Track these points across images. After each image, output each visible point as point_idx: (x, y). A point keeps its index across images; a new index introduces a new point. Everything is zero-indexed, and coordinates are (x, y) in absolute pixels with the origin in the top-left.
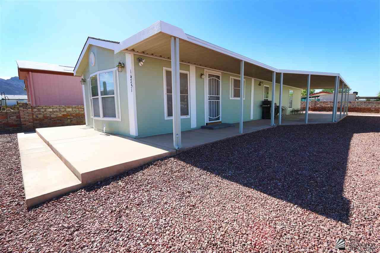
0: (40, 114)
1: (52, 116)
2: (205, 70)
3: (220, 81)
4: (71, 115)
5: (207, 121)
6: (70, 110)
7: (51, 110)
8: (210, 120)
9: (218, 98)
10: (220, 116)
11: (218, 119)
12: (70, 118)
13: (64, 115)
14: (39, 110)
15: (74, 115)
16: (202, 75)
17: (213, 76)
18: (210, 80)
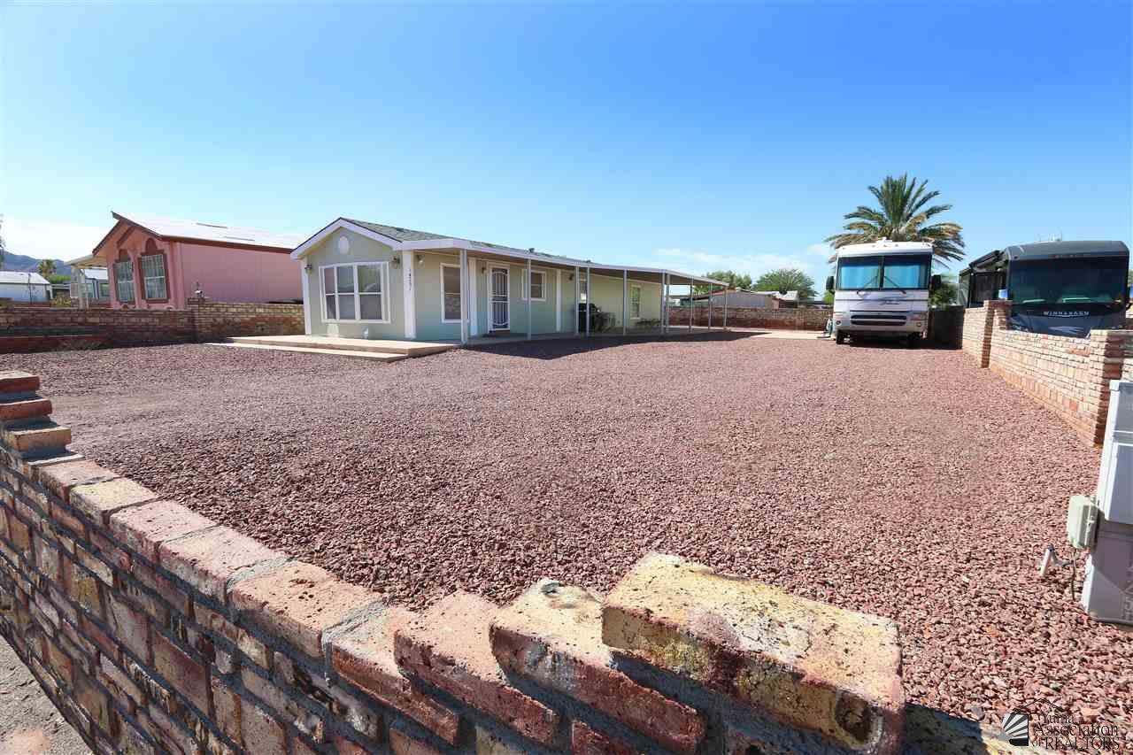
0: (219, 316)
1: (237, 320)
2: (488, 263)
3: (508, 275)
4: (263, 319)
5: (490, 328)
6: (261, 310)
7: (234, 310)
8: (494, 326)
9: (505, 299)
10: (509, 322)
11: (505, 326)
12: (262, 325)
13: (252, 319)
14: (218, 310)
15: (267, 319)
16: (483, 269)
17: (499, 269)
18: (494, 276)
